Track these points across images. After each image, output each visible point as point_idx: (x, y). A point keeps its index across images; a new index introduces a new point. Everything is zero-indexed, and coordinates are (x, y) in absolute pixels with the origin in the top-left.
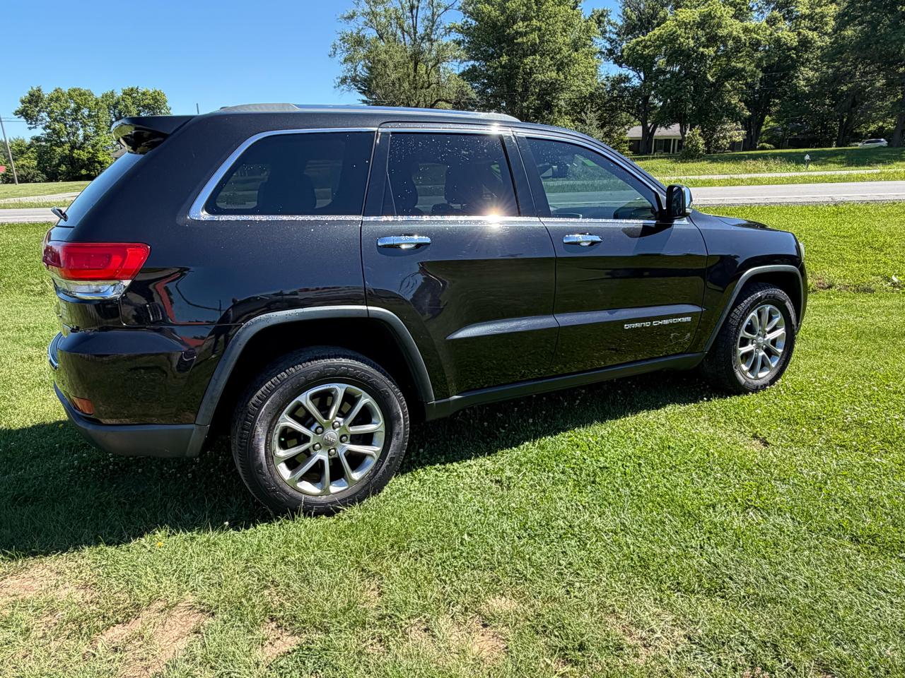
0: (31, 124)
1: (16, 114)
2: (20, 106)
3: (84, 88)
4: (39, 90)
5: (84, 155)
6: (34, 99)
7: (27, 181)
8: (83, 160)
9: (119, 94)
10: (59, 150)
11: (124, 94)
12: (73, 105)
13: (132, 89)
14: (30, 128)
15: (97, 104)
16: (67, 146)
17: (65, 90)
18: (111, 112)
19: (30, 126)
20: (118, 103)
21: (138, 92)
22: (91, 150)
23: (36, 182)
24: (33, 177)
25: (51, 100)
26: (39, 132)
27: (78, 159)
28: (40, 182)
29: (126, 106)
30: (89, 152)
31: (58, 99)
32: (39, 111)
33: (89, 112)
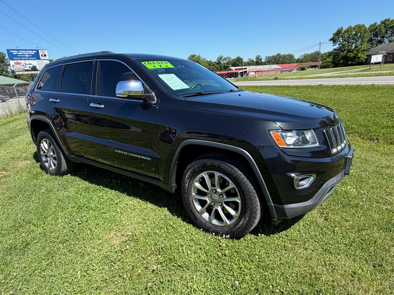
0: (334, 44)
1: (329, 40)
2: (332, 36)
3: (361, 24)
4: (342, 28)
5: (352, 55)
6: (338, 33)
7: (326, 68)
8: (351, 57)
9: (379, 23)
10: (342, 53)
11: (381, 23)
12: (354, 33)
13: (386, 20)
14: (334, 45)
15: (365, 30)
16: (345, 52)
17: (353, 26)
18: (372, 33)
19: (333, 44)
20: (377, 28)
21: (389, 21)
22: (356, 52)
23: (329, 68)
24: (328, 66)
25: (345, 32)
26: (337, 46)
27: (349, 57)
28: (330, 68)
29: (380, 29)
30: (355, 53)
31: (348, 31)
32: (339, 38)
33: (361, 34)
